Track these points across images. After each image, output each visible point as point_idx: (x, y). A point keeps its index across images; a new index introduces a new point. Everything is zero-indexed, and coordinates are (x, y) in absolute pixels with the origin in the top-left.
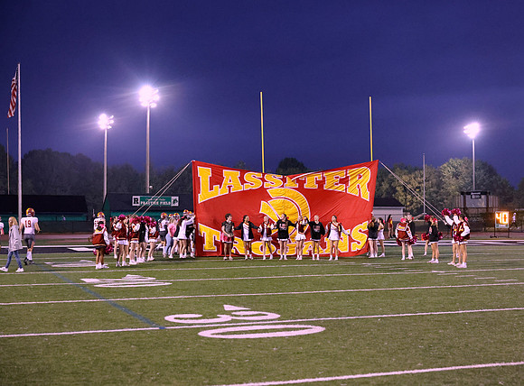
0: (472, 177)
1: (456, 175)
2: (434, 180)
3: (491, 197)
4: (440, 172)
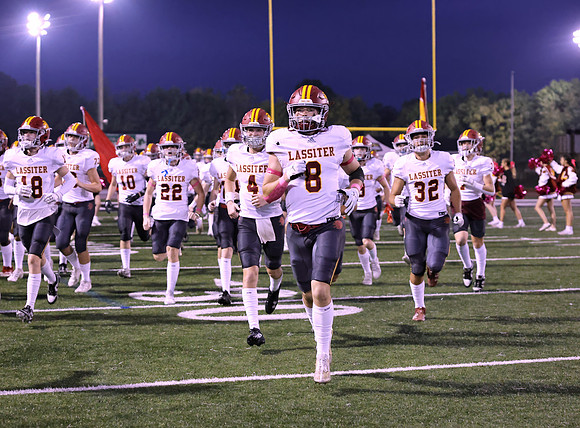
1: (560, 106)
2: (527, 113)
4: (536, 101)
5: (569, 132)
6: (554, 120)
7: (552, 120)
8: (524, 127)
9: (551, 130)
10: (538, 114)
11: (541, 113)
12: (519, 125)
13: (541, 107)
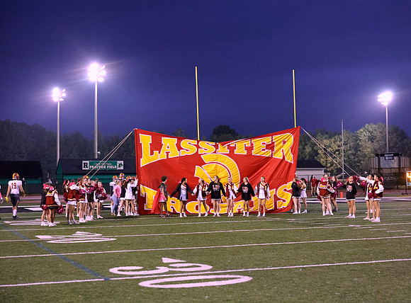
1: (371, 139)
2: (353, 143)
5: (377, 155)
8: (350, 152)
9: (366, 153)
11: (360, 143)
13: (360, 140)
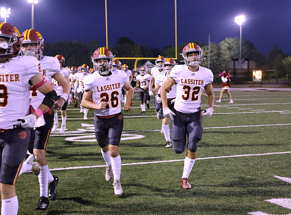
0: (239, 50)
1: (229, 49)
2: (216, 52)
3: (251, 62)
4: (219, 47)
5: (233, 60)
6: (227, 55)
7: (226, 55)
8: (214, 58)
9: (226, 59)
10: (220, 52)
11: (221, 52)
12: (213, 56)
13: (222, 49)
